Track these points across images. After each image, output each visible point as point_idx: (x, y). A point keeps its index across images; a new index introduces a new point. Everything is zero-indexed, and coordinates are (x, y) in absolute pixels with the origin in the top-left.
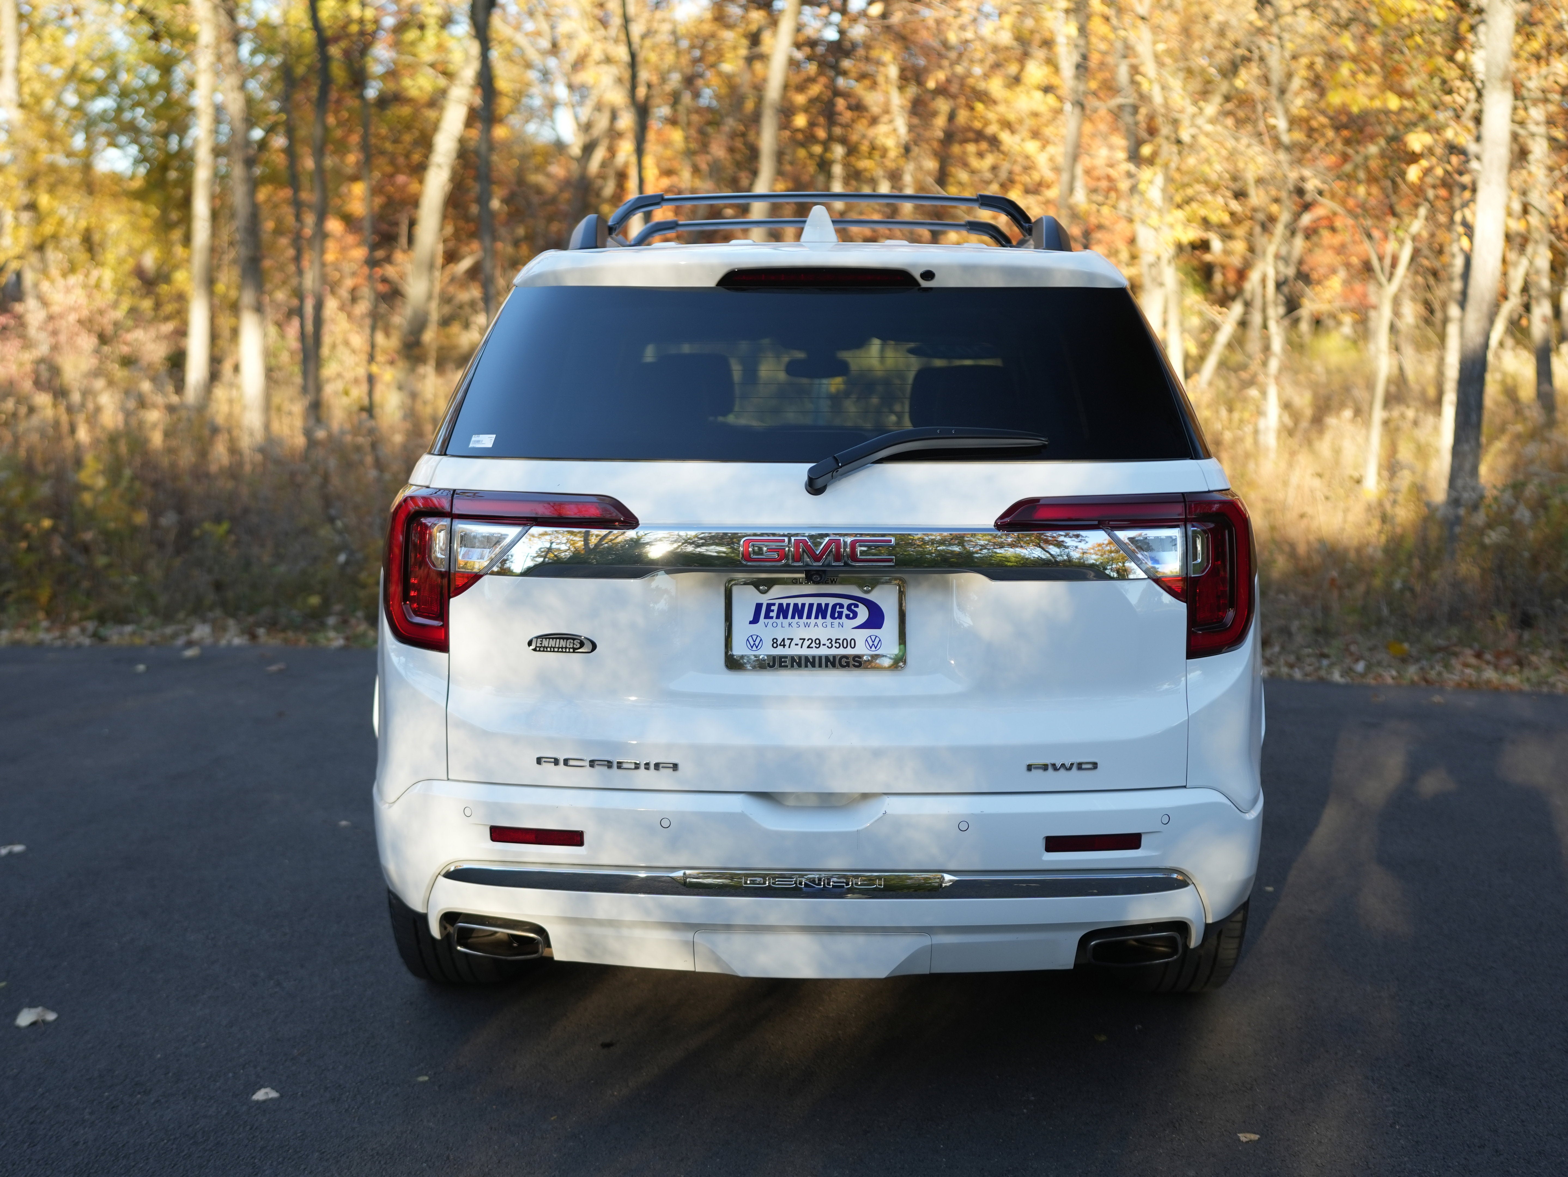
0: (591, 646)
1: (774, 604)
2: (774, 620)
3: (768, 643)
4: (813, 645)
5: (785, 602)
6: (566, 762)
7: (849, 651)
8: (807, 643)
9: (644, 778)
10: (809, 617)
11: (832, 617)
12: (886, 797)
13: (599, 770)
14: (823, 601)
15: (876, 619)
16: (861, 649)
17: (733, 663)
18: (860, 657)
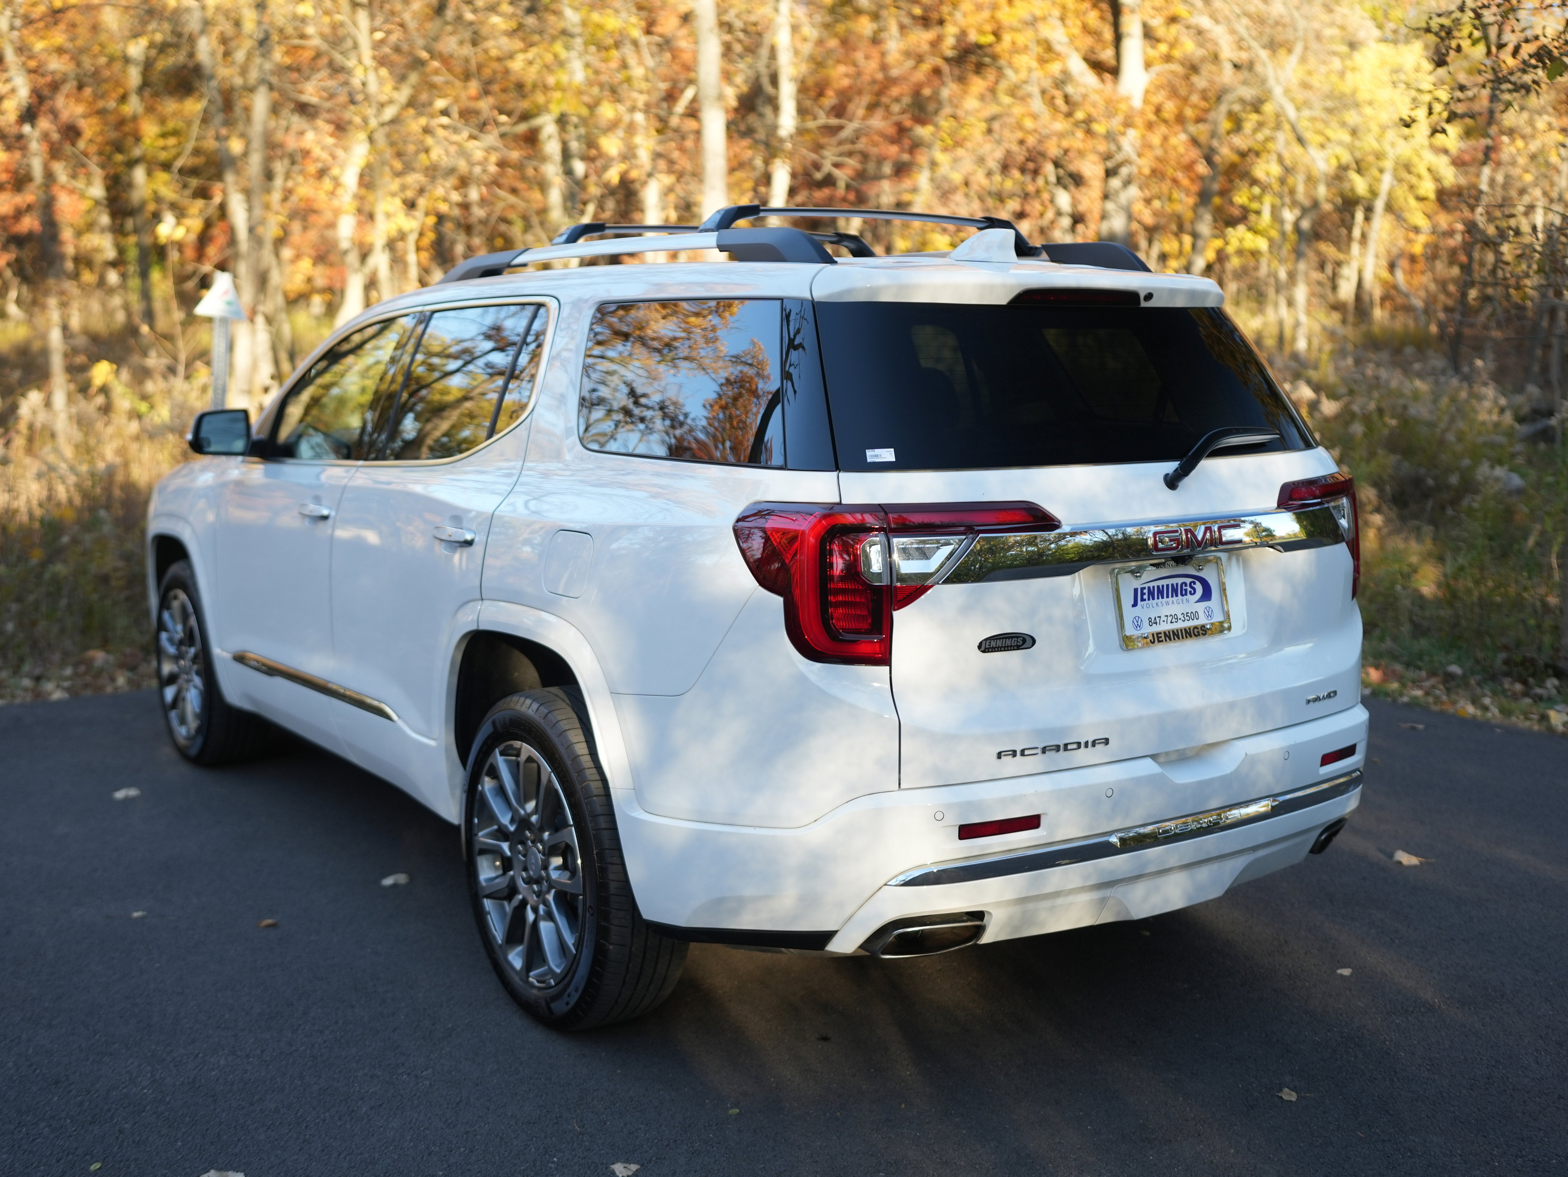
0: (1031, 642)
1: (1144, 588)
2: (1147, 601)
3: (1146, 622)
4: (1174, 620)
5: (1151, 585)
6: (1023, 753)
7: (1195, 623)
8: (1170, 619)
9: (1083, 756)
10: (1168, 597)
11: (1182, 595)
12: (1236, 742)
13: (1052, 754)
14: (1174, 581)
15: (1207, 595)
16: (1202, 620)
17: (1127, 643)
18: (1203, 626)
